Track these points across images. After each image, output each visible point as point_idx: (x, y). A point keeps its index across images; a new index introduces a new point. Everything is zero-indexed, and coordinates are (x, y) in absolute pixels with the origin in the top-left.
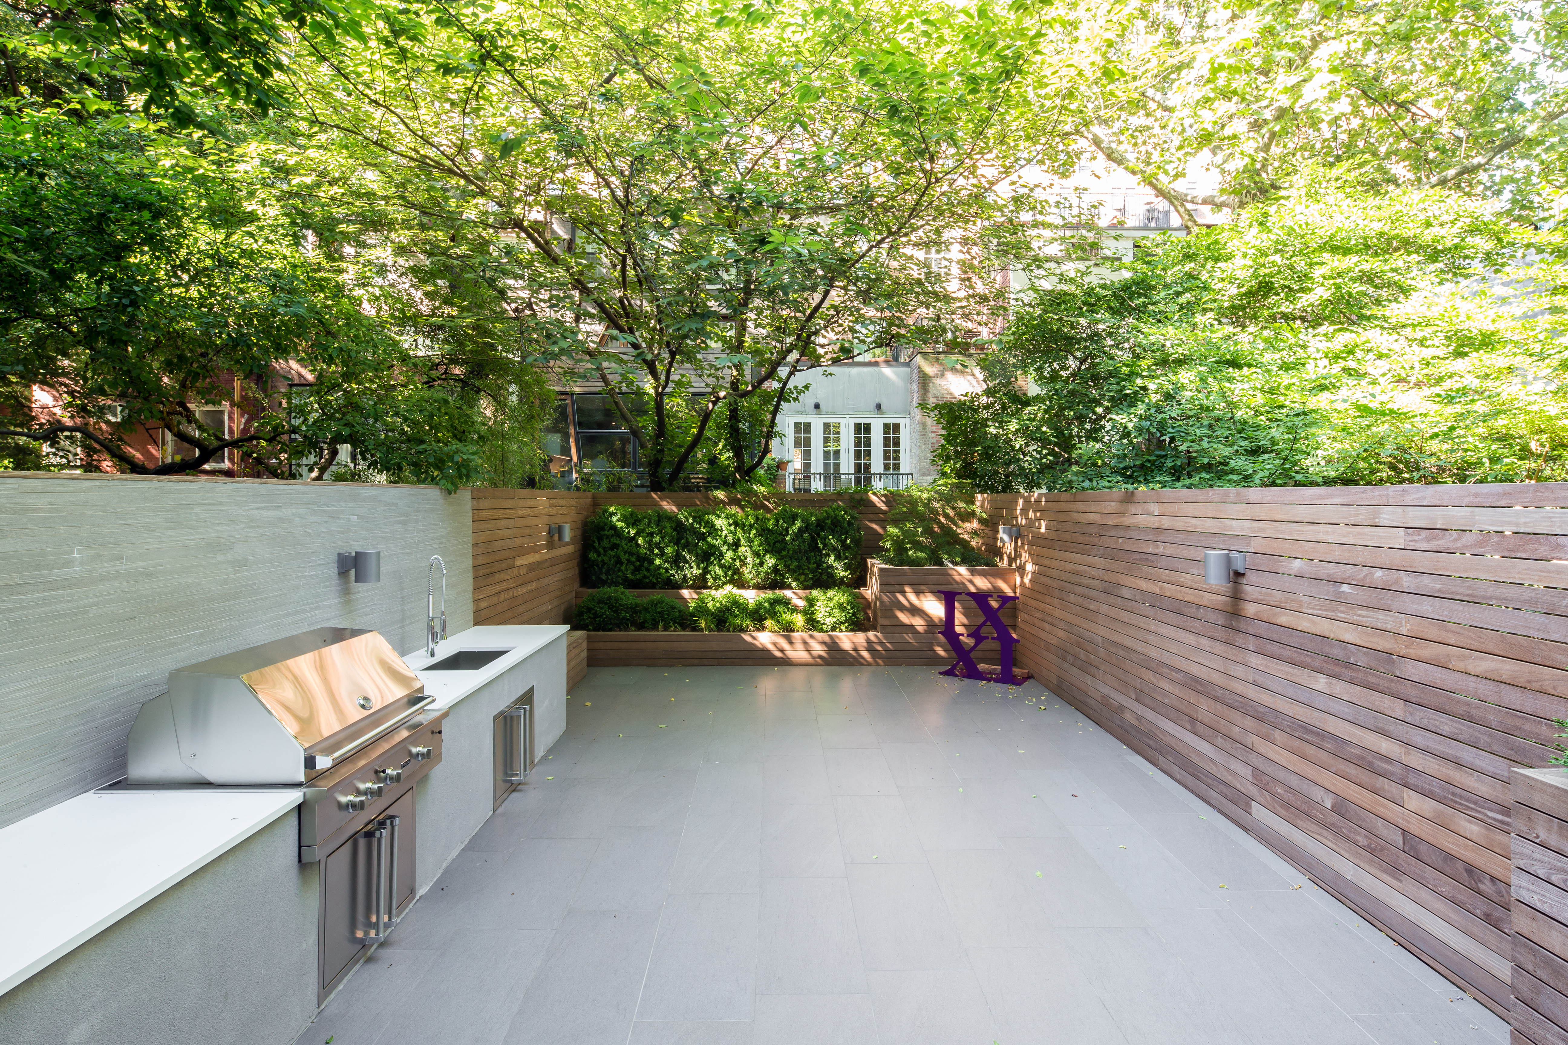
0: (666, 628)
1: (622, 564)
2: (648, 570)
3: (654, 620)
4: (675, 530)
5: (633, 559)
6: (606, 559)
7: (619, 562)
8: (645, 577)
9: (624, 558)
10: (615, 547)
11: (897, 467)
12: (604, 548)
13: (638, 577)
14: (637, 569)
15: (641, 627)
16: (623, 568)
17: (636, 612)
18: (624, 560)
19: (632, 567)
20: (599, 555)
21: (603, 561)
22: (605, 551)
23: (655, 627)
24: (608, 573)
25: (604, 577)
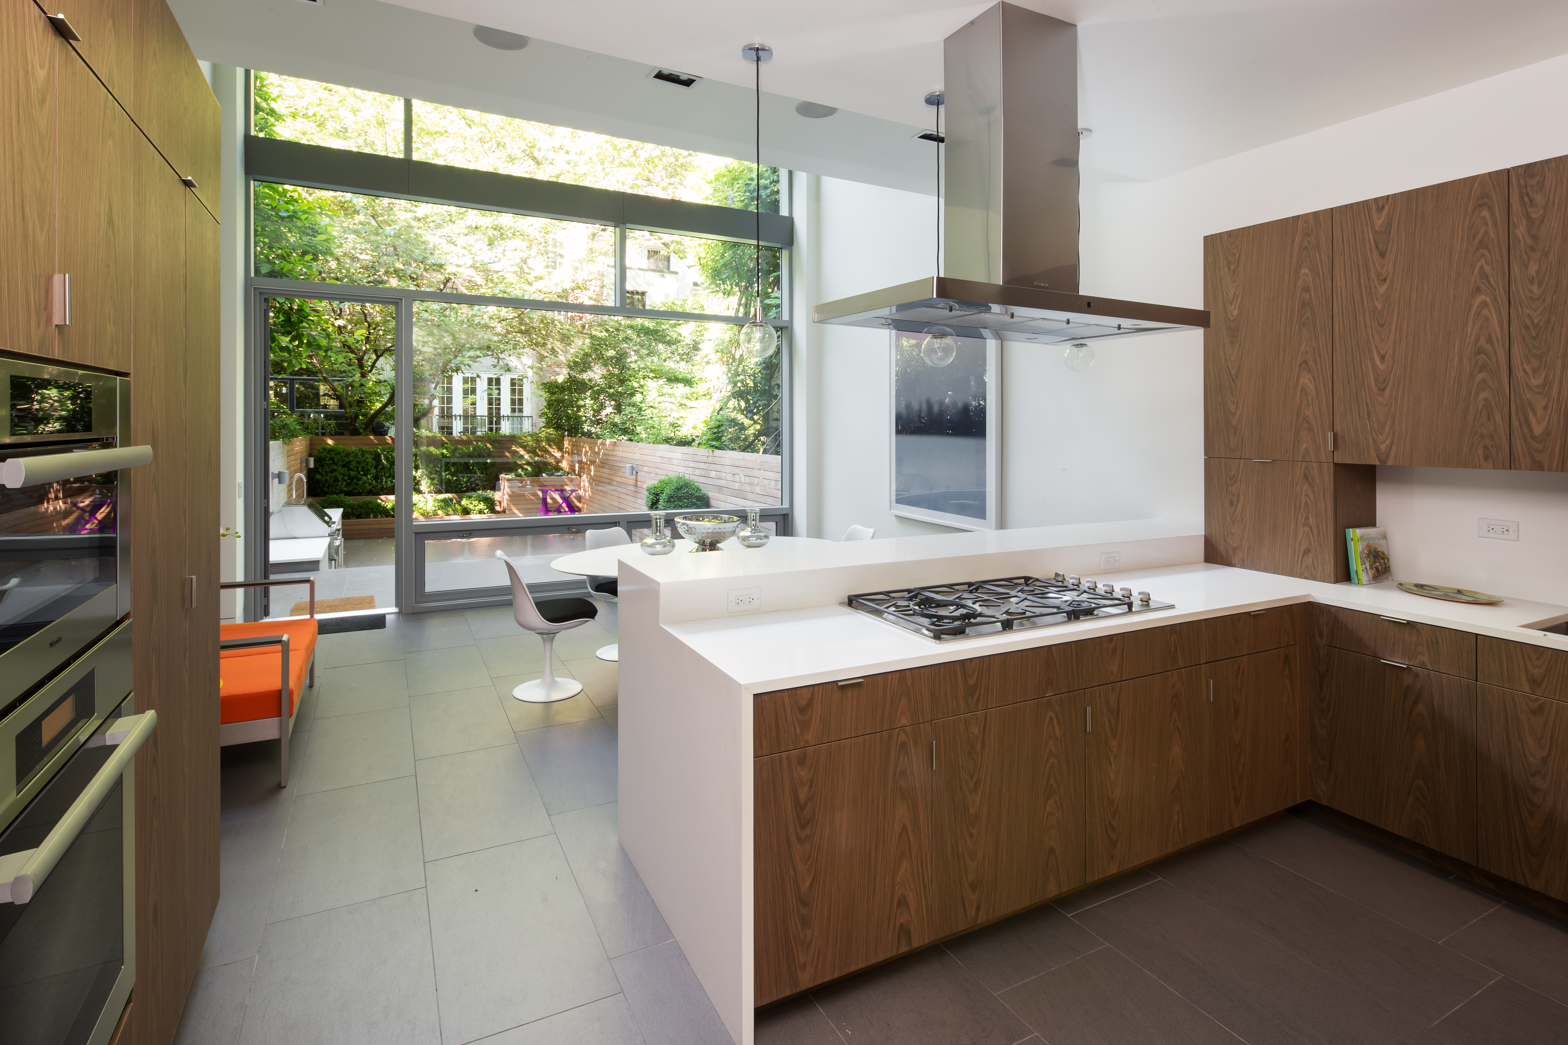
0: (375, 517)
1: (338, 481)
2: (357, 484)
3: (367, 512)
4: (374, 459)
5: (346, 478)
6: (328, 478)
7: (336, 480)
8: (354, 489)
9: (340, 477)
10: (333, 471)
11: (521, 411)
12: (326, 472)
13: (350, 489)
14: (348, 485)
15: (359, 517)
16: (340, 483)
17: (353, 509)
18: (340, 479)
19: (345, 483)
20: (323, 476)
21: (326, 480)
22: (327, 474)
23: (368, 516)
24: (329, 487)
25: (326, 490)
